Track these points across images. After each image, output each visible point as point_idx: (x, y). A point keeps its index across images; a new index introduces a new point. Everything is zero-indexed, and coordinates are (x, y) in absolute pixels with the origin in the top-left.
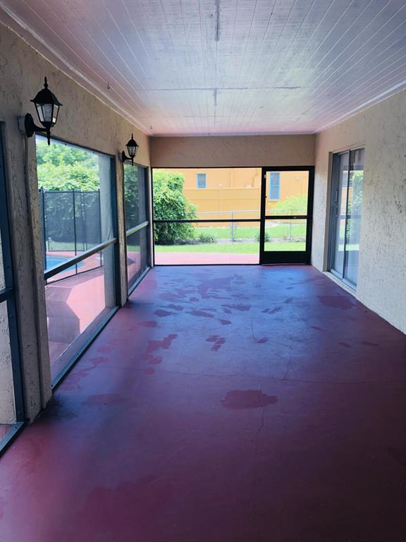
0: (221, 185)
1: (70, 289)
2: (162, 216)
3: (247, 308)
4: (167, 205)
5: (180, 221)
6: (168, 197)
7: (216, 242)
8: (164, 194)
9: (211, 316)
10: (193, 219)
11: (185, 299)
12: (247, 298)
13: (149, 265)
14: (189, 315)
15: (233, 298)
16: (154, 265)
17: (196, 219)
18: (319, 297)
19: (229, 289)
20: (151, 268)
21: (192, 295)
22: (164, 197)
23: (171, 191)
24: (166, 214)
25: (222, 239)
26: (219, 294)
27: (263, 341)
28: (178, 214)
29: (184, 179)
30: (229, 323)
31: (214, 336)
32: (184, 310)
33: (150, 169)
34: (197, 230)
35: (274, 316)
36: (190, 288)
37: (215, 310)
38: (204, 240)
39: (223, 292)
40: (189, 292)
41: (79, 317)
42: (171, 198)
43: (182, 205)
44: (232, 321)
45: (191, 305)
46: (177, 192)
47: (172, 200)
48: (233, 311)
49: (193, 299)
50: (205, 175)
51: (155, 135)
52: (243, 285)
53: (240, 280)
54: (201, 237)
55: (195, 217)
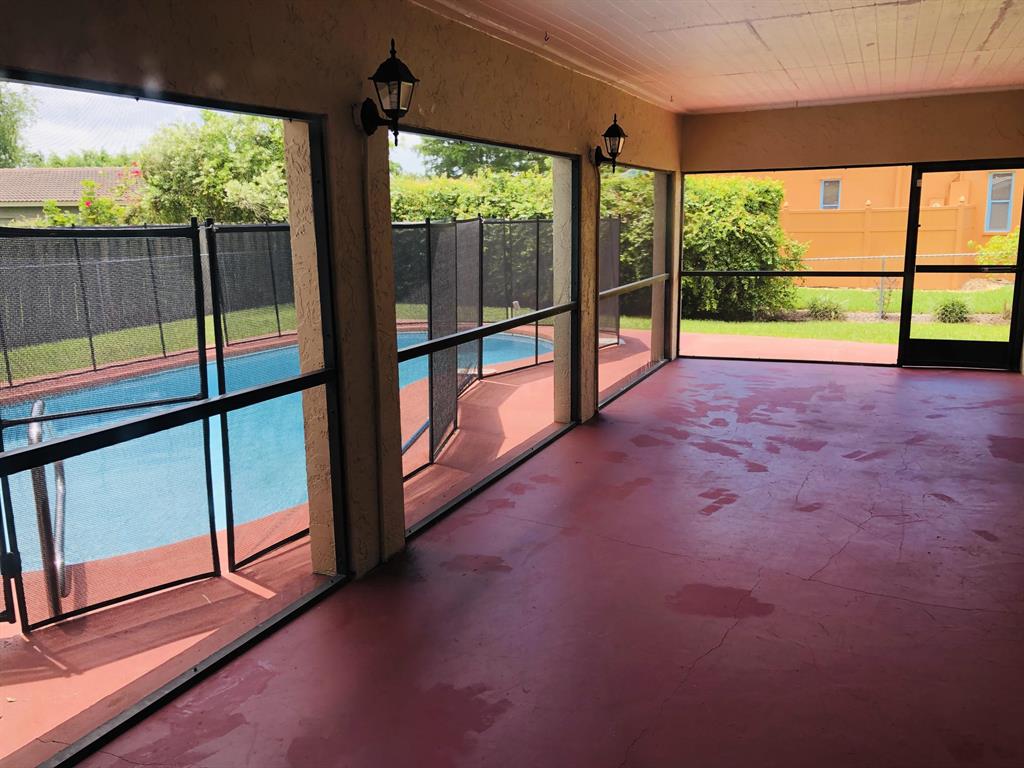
0: (869, 202)
1: (516, 388)
2: (727, 264)
3: (817, 446)
4: (741, 243)
5: (766, 273)
6: (743, 227)
7: (844, 318)
8: (735, 222)
9: (734, 454)
10: (795, 270)
11: (706, 421)
12: (831, 429)
13: (667, 354)
14: (695, 448)
15: (800, 426)
16: (679, 357)
17: (803, 270)
18: (992, 438)
19: (801, 409)
20: (670, 360)
21: (720, 415)
22: (735, 228)
23: (749, 217)
24: (736, 260)
25: (860, 314)
26: (776, 417)
27: (809, 509)
28: (762, 262)
29: (783, 192)
30: (764, 469)
31: (718, 490)
32: (689, 440)
33: (678, 176)
34: (803, 294)
35: (865, 465)
36: (724, 402)
37: (749, 445)
38: (818, 314)
39: (787, 415)
40: (718, 408)
41: (506, 435)
42: (748, 230)
43: (771, 242)
44: (769, 466)
45: (706, 432)
46: (763, 218)
47: (750, 234)
48: (786, 449)
49: (717, 422)
50: (838, 182)
51: (692, 111)
52: (837, 404)
53: (837, 392)
54: (813, 308)
55: (800, 266)
